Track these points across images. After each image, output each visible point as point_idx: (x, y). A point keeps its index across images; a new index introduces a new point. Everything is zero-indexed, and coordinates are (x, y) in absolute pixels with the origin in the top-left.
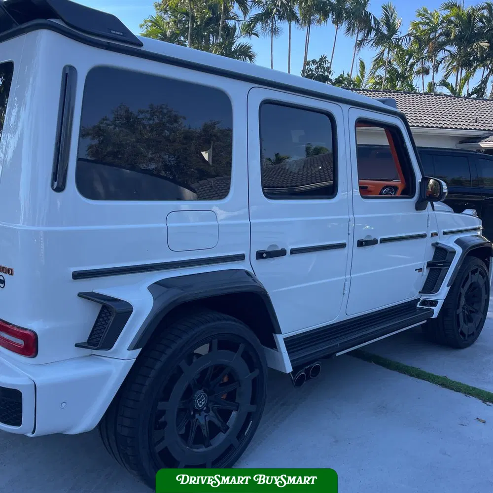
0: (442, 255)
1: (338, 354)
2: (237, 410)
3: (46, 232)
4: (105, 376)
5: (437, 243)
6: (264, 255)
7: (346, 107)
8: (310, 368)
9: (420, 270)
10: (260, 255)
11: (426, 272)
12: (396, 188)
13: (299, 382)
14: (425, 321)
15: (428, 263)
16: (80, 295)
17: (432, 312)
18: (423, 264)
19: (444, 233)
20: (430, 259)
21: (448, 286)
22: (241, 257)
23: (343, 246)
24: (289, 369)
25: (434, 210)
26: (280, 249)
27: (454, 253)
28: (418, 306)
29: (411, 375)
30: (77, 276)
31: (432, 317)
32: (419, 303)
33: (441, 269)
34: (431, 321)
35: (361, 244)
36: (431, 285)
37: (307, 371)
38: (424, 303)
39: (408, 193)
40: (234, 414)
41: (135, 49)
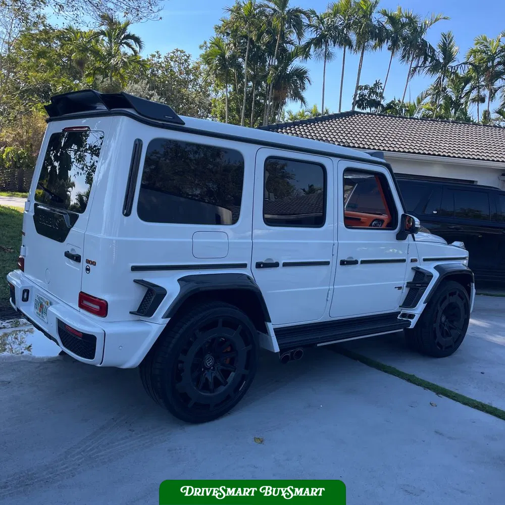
0: (421, 278)
1: (318, 345)
2: (234, 372)
3: (116, 241)
4: (147, 334)
5: (418, 268)
6: (262, 265)
7: (336, 160)
8: (295, 351)
9: (400, 288)
10: (259, 265)
11: (406, 291)
12: (382, 221)
13: (286, 359)
14: (403, 330)
15: (408, 283)
16: (136, 281)
17: (409, 323)
18: (403, 283)
19: (425, 260)
20: (411, 280)
21: (424, 303)
22: (244, 266)
23: (327, 263)
24: (277, 349)
25: (414, 240)
26: (273, 262)
27: (430, 276)
28: (399, 318)
29: (386, 372)
30: (135, 269)
31: (410, 327)
32: (399, 315)
33: (419, 289)
34: (407, 331)
35: (343, 263)
36: (410, 301)
37: (292, 353)
38: (404, 315)
39: (391, 226)
40: (232, 374)
41: (180, 127)
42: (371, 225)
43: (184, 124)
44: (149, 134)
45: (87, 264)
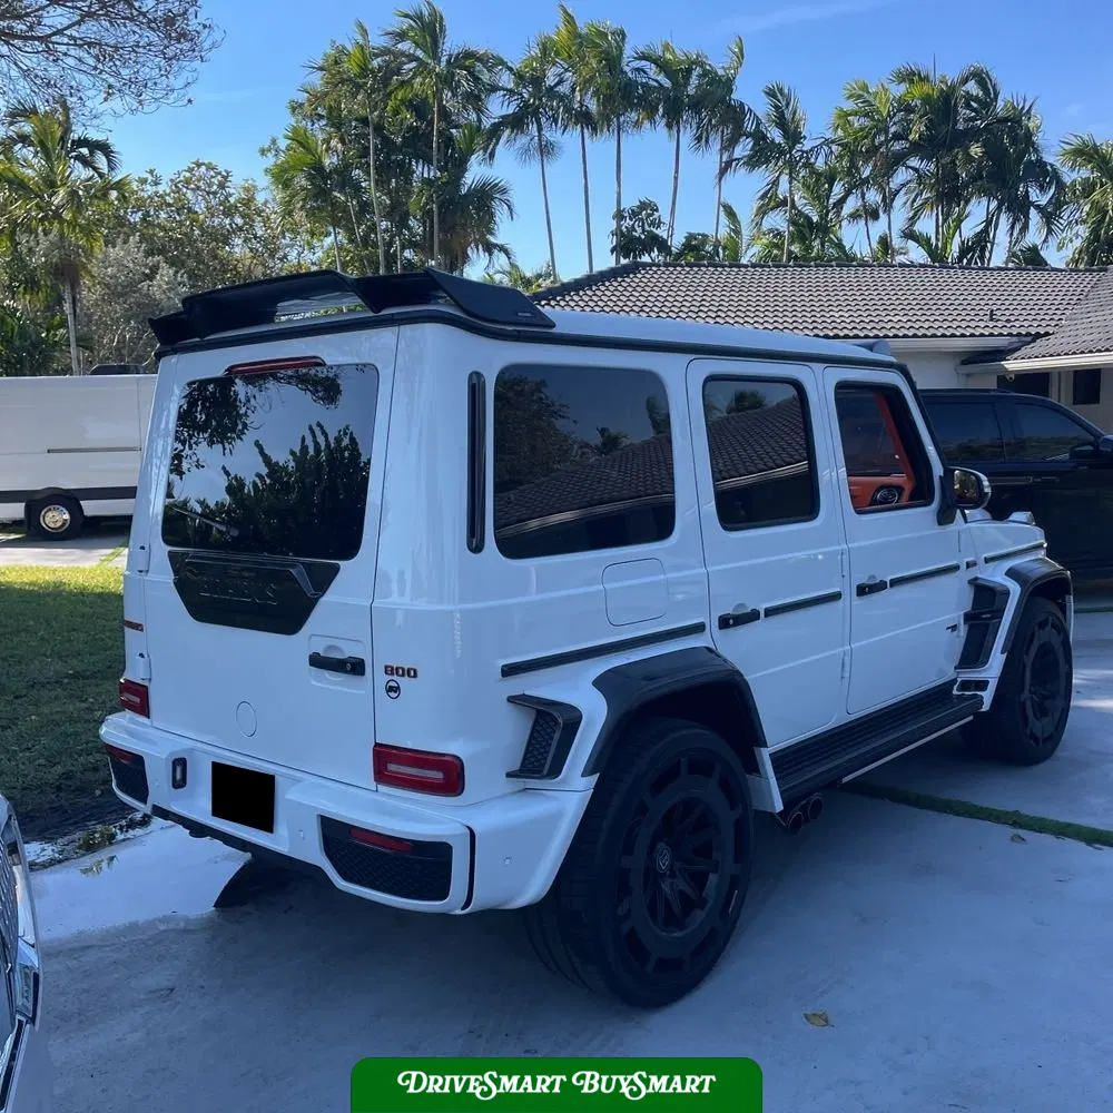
0: (986, 599)
1: (845, 780)
2: (716, 872)
3: (460, 611)
4: (555, 818)
5: (976, 579)
6: (731, 622)
7: (818, 368)
8: (808, 803)
9: (954, 628)
10: (725, 623)
11: (963, 630)
12: (900, 489)
13: (797, 824)
14: (971, 718)
15: (965, 614)
16: (512, 700)
17: (980, 701)
18: (957, 616)
19: (987, 560)
20: (968, 607)
21: (1002, 653)
22: (699, 628)
23: (836, 597)
24: (779, 806)
25: (966, 522)
26: (749, 610)
27: (1006, 593)
28: (955, 692)
29: (958, 815)
30: (510, 671)
31: (982, 710)
32: (955, 687)
33: (988, 625)
34: (979, 716)
35: (863, 590)
36: (974, 654)
37: (804, 809)
38: (965, 685)
39: (920, 496)
40: (713, 878)
41: (543, 333)
42: (874, 503)
43: (553, 326)
44: (495, 357)
45: (390, 677)
